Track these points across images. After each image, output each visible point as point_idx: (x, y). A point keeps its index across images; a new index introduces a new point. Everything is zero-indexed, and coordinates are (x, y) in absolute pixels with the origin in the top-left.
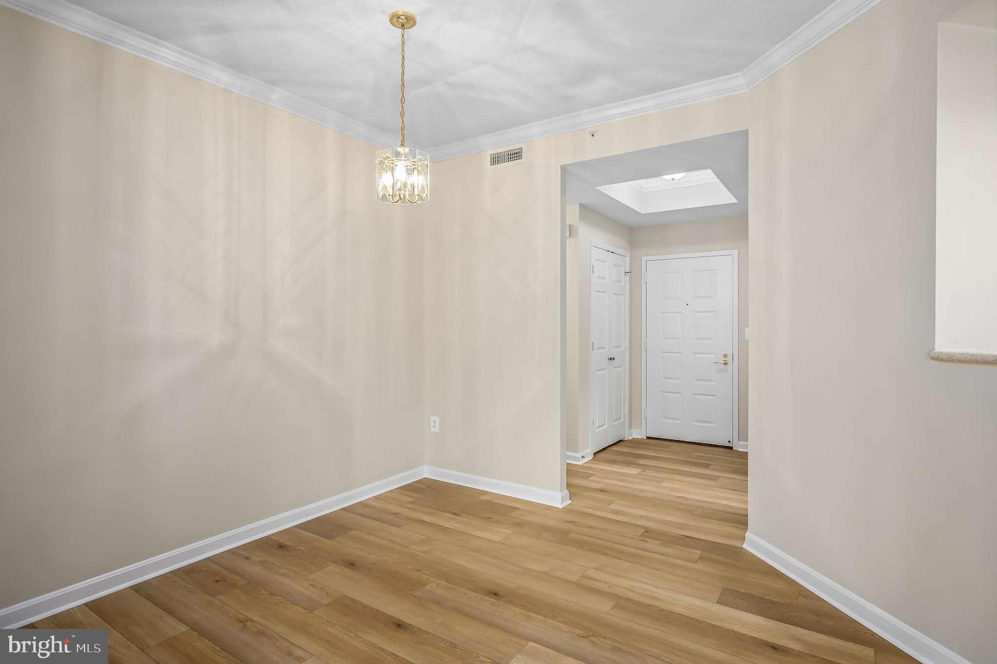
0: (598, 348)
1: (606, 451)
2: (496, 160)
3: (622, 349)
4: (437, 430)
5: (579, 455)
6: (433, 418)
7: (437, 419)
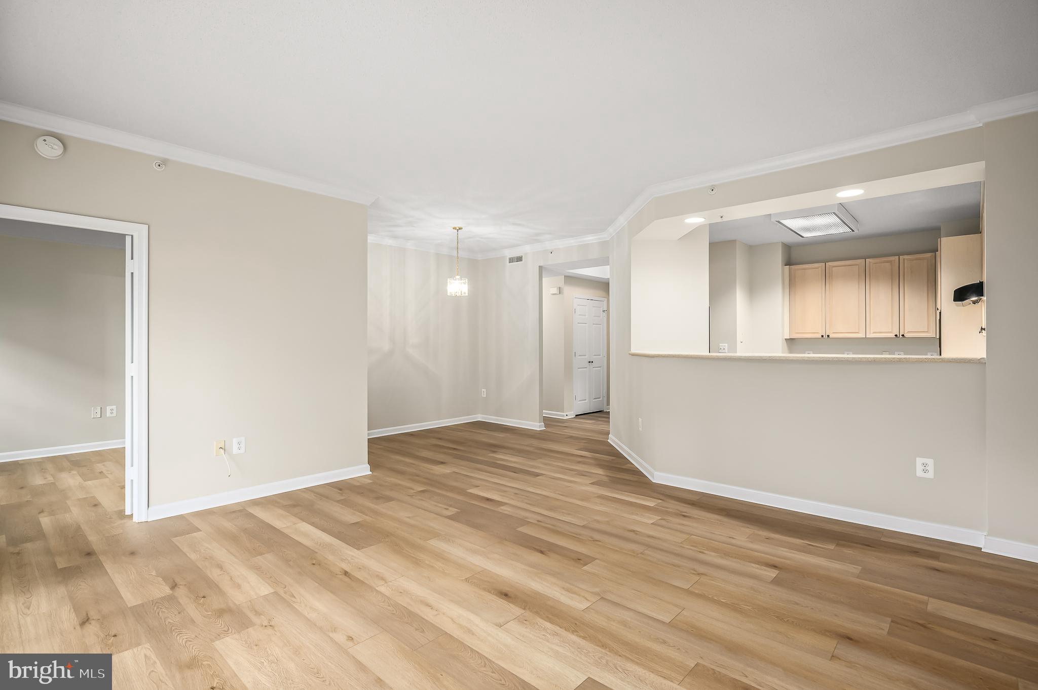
0: (580, 356)
1: (586, 415)
2: (511, 260)
3: (601, 356)
4: (485, 396)
5: (565, 414)
6: (483, 390)
7: (485, 390)
